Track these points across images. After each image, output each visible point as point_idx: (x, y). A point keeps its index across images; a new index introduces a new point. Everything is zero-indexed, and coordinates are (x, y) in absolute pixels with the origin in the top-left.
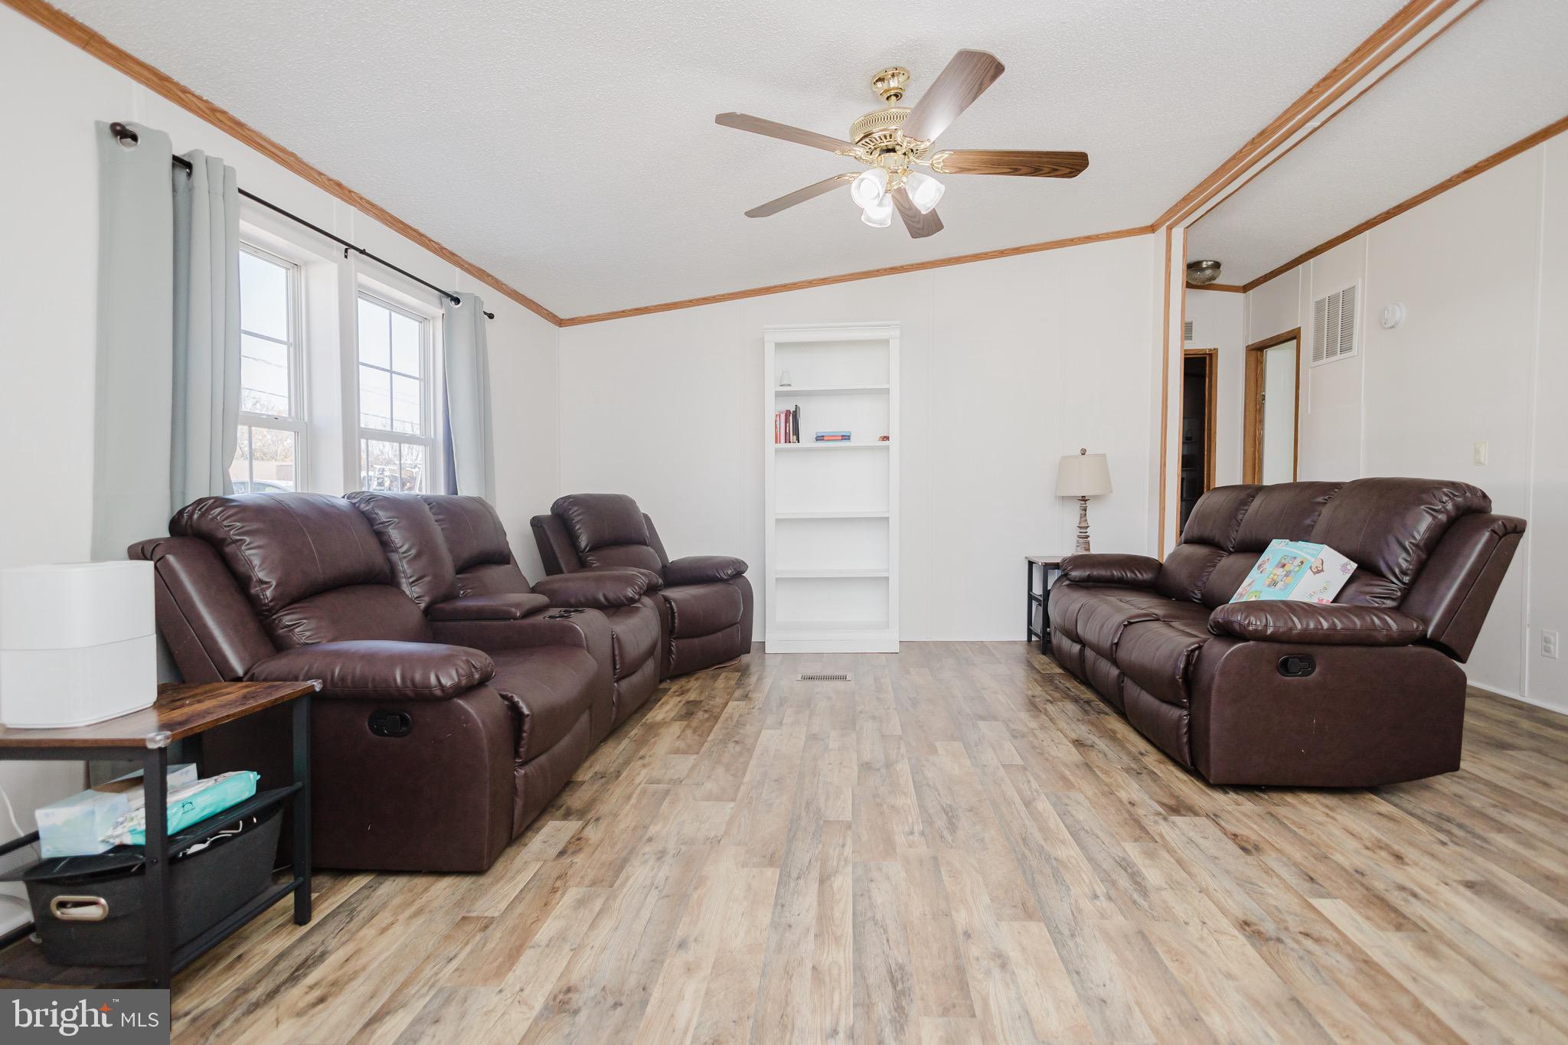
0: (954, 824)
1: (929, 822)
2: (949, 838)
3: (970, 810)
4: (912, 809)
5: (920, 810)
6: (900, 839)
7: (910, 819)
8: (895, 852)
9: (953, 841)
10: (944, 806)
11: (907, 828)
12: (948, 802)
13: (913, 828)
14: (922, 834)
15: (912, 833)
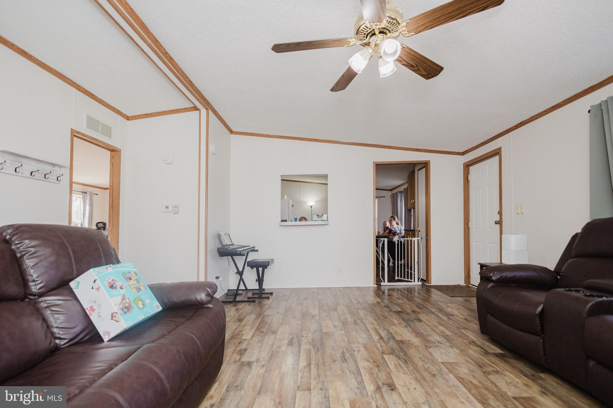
0: (342, 355)
1: (352, 355)
2: (345, 350)
3: (335, 361)
4: (360, 360)
5: (356, 360)
6: (362, 349)
7: (360, 356)
8: (363, 345)
9: (343, 349)
10: (346, 362)
11: (360, 352)
12: (344, 364)
13: (358, 352)
14: (354, 351)
15: (358, 351)
